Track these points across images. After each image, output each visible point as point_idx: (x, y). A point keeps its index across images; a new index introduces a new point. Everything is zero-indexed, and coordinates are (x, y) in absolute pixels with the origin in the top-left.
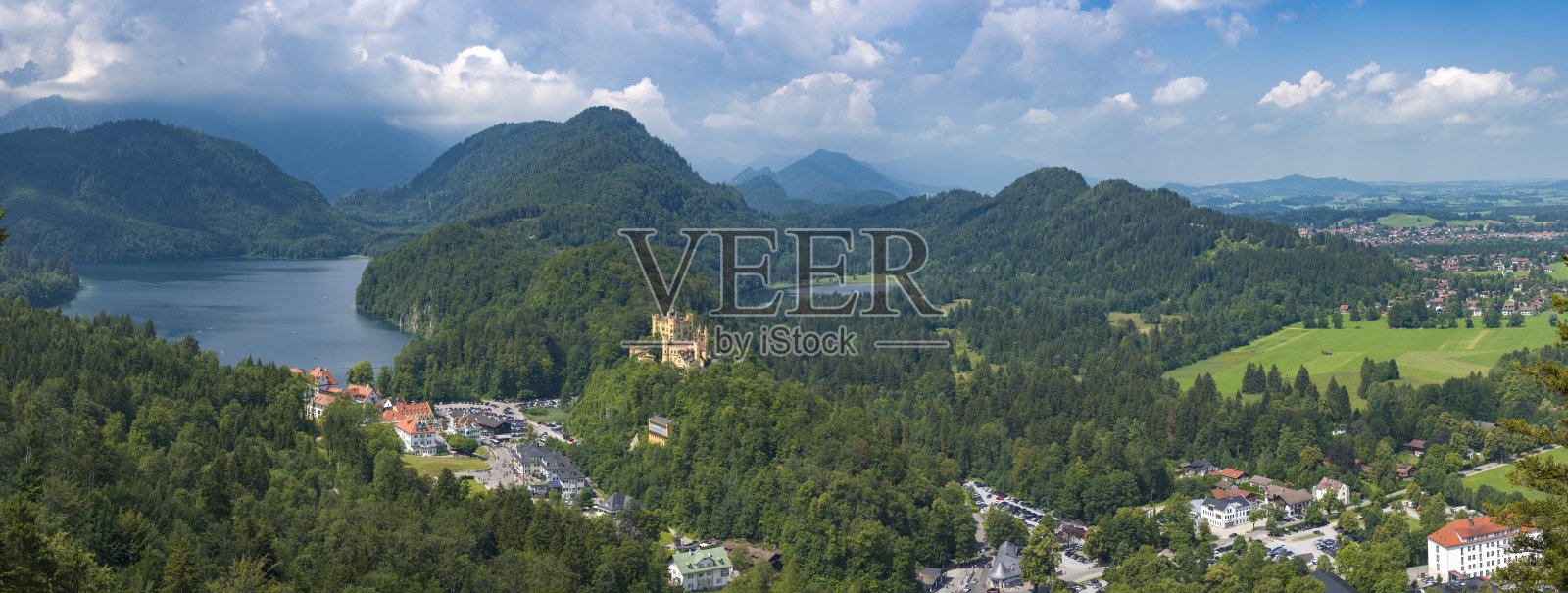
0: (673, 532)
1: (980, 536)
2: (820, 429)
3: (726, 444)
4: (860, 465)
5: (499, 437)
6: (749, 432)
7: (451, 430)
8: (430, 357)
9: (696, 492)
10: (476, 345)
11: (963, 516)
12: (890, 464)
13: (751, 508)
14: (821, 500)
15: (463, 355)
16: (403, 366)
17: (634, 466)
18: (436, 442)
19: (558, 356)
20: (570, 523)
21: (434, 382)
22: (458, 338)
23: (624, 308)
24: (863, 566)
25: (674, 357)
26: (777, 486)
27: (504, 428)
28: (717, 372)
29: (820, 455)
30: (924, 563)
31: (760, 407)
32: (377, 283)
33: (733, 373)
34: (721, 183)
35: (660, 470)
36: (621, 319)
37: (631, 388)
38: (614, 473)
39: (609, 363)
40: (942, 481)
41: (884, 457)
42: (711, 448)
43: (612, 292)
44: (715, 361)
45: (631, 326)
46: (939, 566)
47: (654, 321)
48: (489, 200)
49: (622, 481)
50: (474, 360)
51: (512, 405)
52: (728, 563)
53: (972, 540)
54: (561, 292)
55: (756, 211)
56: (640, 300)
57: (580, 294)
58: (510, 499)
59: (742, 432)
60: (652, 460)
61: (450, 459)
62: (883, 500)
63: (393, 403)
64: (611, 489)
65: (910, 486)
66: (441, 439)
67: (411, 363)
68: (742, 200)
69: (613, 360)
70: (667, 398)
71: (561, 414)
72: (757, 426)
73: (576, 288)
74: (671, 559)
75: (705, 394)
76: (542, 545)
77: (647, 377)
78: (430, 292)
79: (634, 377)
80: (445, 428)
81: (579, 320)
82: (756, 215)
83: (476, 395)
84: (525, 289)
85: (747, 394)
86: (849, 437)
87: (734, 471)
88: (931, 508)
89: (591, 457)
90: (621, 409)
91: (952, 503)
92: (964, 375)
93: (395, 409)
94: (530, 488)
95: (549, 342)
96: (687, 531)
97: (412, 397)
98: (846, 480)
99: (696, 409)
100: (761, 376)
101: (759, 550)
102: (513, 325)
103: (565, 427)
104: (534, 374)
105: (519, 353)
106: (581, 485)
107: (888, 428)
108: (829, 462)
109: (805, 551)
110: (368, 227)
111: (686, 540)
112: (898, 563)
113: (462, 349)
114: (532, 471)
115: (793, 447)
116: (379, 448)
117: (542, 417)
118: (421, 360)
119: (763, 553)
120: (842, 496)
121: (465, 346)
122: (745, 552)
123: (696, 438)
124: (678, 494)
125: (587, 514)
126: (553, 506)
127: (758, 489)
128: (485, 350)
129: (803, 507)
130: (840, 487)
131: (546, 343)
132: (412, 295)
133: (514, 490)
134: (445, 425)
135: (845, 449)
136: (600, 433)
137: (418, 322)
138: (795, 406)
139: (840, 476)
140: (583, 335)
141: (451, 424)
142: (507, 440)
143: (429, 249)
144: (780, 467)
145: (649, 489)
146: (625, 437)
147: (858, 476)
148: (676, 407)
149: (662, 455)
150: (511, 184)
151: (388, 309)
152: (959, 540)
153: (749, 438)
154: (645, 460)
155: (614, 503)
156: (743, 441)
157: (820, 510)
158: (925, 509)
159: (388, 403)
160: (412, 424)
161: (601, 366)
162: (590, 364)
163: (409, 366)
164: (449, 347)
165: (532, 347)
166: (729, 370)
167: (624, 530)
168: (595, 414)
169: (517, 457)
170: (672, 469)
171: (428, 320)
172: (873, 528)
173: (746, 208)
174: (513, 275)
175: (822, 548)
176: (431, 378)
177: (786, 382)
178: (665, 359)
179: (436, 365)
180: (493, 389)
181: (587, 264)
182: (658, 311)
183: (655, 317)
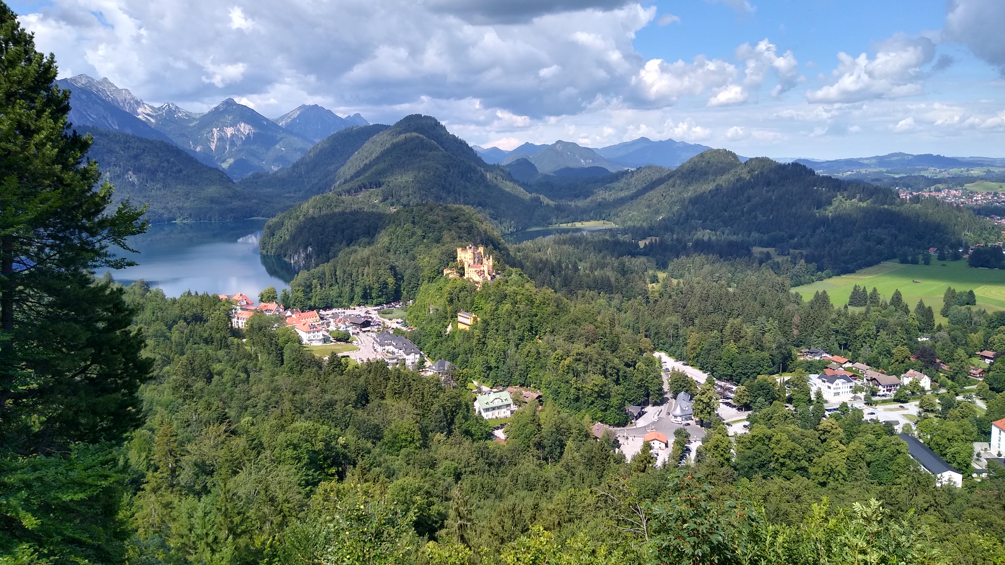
0: (476, 383)
1: (666, 387)
2: (565, 318)
3: (507, 328)
4: (591, 341)
5: (363, 329)
6: (520, 321)
7: (332, 328)
8: (315, 281)
9: (489, 358)
10: (344, 272)
11: (655, 374)
12: (608, 340)
13: (523, 367)
14: (567, 362)
15: (336, 279)
16: (297, 288)
17: (450, 343)
18: (323, 335)
19: (398, 277)
20: (414, 380)
21: (317, 298)
22: (333, 268)
23: (439, 245)
24: (593, 402)
25: (471, 274)
26: (539, 353)
27: (366, 324)
28: (500, 284)
29: (565, 334)
30: (630, 402)
31: (527, 305)
32: (273, 235)
33: (509, 284)
35: (467, 345)
36: (437, 252)
37: (446, 295)
38: (438, 348)
39: (431, 279)
40: (641, 352)
41: (604, 335)
42: (497, 330)
43: (430, 235)
44: (497, 276)
45: (444, 255)
46: (639, 405)
47: (458, 253)
48: (346, 178)
49: (443, 353)
50: (344, 281)
51: (370, 309)
52: (510, 401)
53: (661, 389)
54: (398, 236)
56: (449, 240)
57: (410, 237)
58: (376, 367)
59: (516, 320)
60: (461, 339)
61: (333, 345)
62: (605, 362)
63: (293, 313)
64: (436, 358)
65: (621, 354)
66: (327, 334)
67: (303, 286)
69: (434, 278)
70: (468, 300)
71: (402, 313)
72: (525, 317)
73: (407, 233)
74: (475, 399)
75: (493, 297)
76: (397, 394)
77: (456, 288)
78: (311, 239)
79: (448, 288)
80: (328, 326)
81: (410, 253)
82: (519, 184)
83: (347, 304)
85: (519, 297)
86: (584, 323)
87: (512, 344)
88: (635, 369)
89: (423, 338)
90: (441, 309)
91: (648, 366)
92: (654, 284)
93: (294, 316)
94: (386, 361)
95: (393, 268)
96: (484, 382)
97: (306, 307)
98: (582, 350)
99: (488, 307)
100: (527, 286)
101: (528, 392)
102: (368, 258)
103: (405, 321)
104: (383, 288)
105: (373, 276)
106: (418, 356)
107: (607, 318)
108: (570, 339)
109: (557, 393)
110: (265, 198)
111: (485, 388)
112: (615, 401)
113: (336, 275)
114: (387, 350)
115: (548, 329)
116: (287, 342)
117: (390, 316)
118: (308, 284)
119: (531, 395)
120: (579, 360)
121: (337, 273)
122: (521, 394)
123: (488, 324)
124: (478, 360)
125: (422, 374)
126: (402, 371)
127: (527, 356)
128: (351, 275)
129: (555, 366)
130: (578, 354)
131: (390, 269)
132: (300, 242)
133: (377, 361)
134: (328, 325)
135: (580, 331)
136: (427, 323)
137: (304, 259)
138: (549, 304)
139: (578, 347)
140: (414, 263)
141: (332, 323)
142: (369, 331)
144: (540, 341)
145: (460, 356)
146: (443, 325)
147: (589, 348)
148: (475, 306)
149: (467, 336)
150: (359, 167)
151: (283, 252)
152: (652, 389)
153: (521, 324)
154: (457, 339)
155: (439, 367)
156: (517, 327)
157: (566, 368)
158: (632, 369)
159: (289, 313)
160: (307, 325)
161: (426, 281)
162: (419, 280)
163: (301, 288)
164: (327, 275)
165: (381, 272)
166: (507, 282)
167: (445, 382)
168: (423, 312)
169: (377, 341)
170: (474, 344)
171: (311, 257)
172: (599, 379)
173: (512, 180)
174: (365, 226)
175: (568, 392)
176: (317, 295)
177: (544, 289)
178: (466, 276)
179: (319, 286)
180: (357, 299)
181: (414, 218)
182: (461, 246)
183: (459, 250)
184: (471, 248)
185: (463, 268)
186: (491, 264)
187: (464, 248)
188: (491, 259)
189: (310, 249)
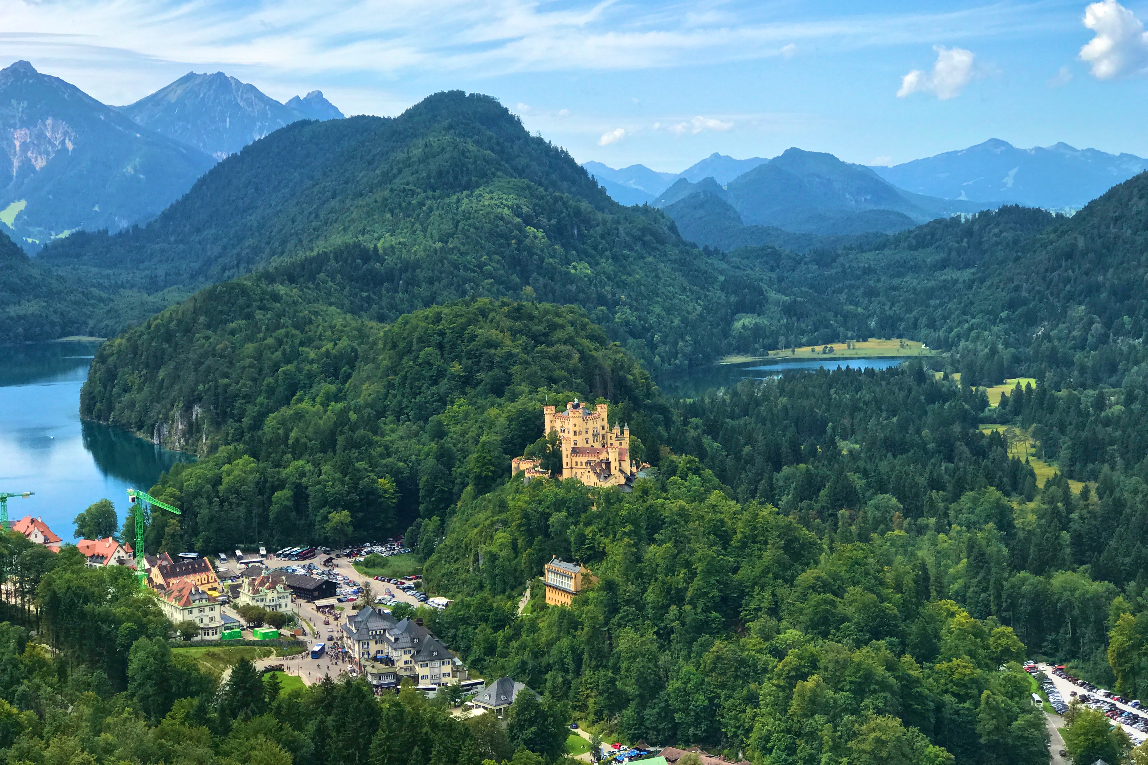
0: (586, 736)
2: (805, 578)
3: (662, 601)
4: (868, 633)
5: (320, 603)
6: (698, 582)
7: (247, 598)
9: (620, 675)
11: (1031, 717)
14: (809, 686)
17: (526, 641)
18: (224, 617)
20: (435, 729)
23: (501, 400)
25: (579, 472)
26: (741, 664)
27: (326, 589)
28: (645, 494)
29: (806, 616)
31: (713, 545)
33: (669, 494)
34: (641, 205)
35: (566, 645)
36: (497, 418)
37: (517, 521)
39: (482, 486)
40: (994, 662)
42: (640, 607)
43: (482, 376)
45: (513, 425)
47: (548, 418)
48: (284, 242)
49: (511, 663)
51: (335, 553)
54: (404, 378)
55: (694, 246)
56: (524, 387)
57: (434, 381)
58: (343, 698)
59: (687, 582)
60: (553, 629)
63: (152, 563)
64: (494, 676)
66: (231, 613)
68: (673, 228)
69: (488, 482)
70: (571, 534)
71: (410, 564)
73: (426, 373)
75: (629, 527)
77: (541, 503)
78: (201, 387)
79: (521, 503)
80: (238, 594)
82: (695, 251)
84: (349, 376)
89: (461, 627)
90: (504, 554)
91: (1011, 698)
94: (371, 680)
96: (607, 735)
98: (846, 655)
99: (618, 550)
100: (714, 498)
102: (333, 433)
103: (420, 585)
104: (367, 504)
106: (449, 669)
108: (820, 628)
110: (95, 291)
111: (607, 748)
114: (373, 653)
116: (133, 635)
117: (384, 571)
123: (618, 593)
124: (593, 679)
125: (459, 715)
126: (407, 705)
132: (174, 394)
133: (348, 683)
134: (237, 590)
137: (184, 436)
138: (766, 543)
140: (441, 443)
141: (245, 589)
142: (333, 606)
143: (195, 320)
146: (511, 596)
148: (587, 548)
149: (568, 622)
150: (317, 216)
154: (542, 629)
155: (499, 696)
157: (807, 701)
159: (143, 564)
160: (185, 593)
169: (349, 631)
170: (583, 640)
171: (199, 430)
173: (680, 242)
178: (566, 474)
181: (442, 335)
182: (556, 403)
183: (549, 412)
184: (576, 407)
185: (557, 455)
186: (626, 445)
187: (560, 406)
188: (626, 433)
189: (197, 411)
